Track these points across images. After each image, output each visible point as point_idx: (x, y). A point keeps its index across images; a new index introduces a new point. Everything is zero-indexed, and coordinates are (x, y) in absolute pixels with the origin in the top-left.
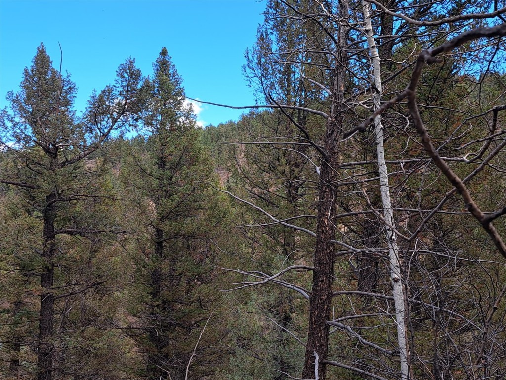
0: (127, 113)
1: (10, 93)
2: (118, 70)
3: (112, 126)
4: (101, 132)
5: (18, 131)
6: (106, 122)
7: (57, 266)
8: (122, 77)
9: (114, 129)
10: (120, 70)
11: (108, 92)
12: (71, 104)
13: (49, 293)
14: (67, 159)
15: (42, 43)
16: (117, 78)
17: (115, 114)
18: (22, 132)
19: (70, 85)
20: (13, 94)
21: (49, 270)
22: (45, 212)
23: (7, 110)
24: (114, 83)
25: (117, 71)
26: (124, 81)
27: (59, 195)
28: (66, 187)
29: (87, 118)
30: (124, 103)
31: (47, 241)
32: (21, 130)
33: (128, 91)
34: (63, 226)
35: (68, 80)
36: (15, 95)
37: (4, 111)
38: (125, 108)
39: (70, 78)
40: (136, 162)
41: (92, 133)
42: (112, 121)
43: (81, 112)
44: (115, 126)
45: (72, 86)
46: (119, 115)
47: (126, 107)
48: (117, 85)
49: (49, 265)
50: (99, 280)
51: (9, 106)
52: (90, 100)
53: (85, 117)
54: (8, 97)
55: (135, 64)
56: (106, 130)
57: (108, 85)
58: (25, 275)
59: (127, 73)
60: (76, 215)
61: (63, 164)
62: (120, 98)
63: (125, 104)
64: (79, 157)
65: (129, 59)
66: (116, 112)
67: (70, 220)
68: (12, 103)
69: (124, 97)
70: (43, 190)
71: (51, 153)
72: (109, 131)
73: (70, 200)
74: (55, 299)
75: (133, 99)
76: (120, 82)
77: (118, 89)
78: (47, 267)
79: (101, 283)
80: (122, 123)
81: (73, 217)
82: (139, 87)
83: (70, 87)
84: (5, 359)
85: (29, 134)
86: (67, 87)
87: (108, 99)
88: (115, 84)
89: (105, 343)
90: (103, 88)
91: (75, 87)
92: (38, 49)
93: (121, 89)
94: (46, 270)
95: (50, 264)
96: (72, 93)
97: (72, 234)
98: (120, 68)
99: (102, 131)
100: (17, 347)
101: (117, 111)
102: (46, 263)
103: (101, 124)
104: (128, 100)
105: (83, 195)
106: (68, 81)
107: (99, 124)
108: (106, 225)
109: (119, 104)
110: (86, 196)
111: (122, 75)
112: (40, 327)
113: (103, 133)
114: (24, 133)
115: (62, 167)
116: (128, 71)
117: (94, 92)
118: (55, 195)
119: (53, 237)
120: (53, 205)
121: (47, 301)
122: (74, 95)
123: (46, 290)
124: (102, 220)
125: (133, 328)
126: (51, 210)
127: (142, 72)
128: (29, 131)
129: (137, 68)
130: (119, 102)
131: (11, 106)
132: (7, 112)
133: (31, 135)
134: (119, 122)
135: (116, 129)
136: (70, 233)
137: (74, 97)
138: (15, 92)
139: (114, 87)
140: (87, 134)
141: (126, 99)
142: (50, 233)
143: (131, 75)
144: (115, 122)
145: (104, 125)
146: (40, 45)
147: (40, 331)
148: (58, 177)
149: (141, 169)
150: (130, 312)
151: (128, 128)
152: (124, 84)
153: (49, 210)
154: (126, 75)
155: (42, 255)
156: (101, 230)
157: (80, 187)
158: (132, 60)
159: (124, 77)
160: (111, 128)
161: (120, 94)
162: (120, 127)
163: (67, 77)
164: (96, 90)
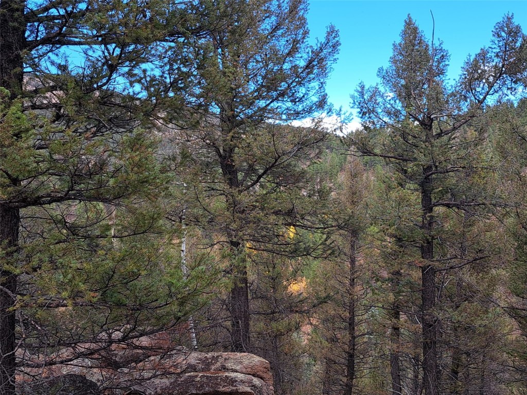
0: (504, 76)
1: (380, 70)
2: (494, 30)
3: (488, 92)
4: (475, 99)
5: (389, 106)
6: (481, 88)
7: (437, 238)
8: (499, 36)
9: (490, 94)
10: (497, 29)
11: (483, 56)
12: (444, 73)
13: (430, 266)
14: (441, 130)
15: (409, 15)
16: (493, 38)
17: (491, 79)
18: (393, 107)
19: (442, 54)
20: (383, 70)
21: (428, 243)
22: (422, 185)
23: (378, 87)
24: (490, 44)
25: (492, 31)
26: (501, 41)
27: (436, 167)
28: (443, 159)
29: (461, 85)
30: (501, 65)
31: (425, 213)
32: (392, 105)
33: (506, 51)
34: (440, 198)
35: (440, 48)
36: (385, 71)
37: (376, 88)
38: (502, 70)
39: (442, 46)
40: (513, 128)
41: (467, 101)
42: (489, 86)
43: (454, 80)
44: (491, 91)
45: (445, 53)
46: (496, 78)
47: (504, 69)
48: (493, 47)
49: (428, 237)
50: (480, 255)
51: (379, 83)
52: (463, 66)
53: (459, 84)
54: (378, 73)
55: (513, 21)
56: (482, 97)
57: (483, 48)
58: (401, 246)
59: (504, 31)
60: (453, 187)
61: (439, 135)
62: (496, 60)
63: (503, 66)
64: (454, 128)
65: (507, 15)
66: (492, 76)
67: (447, 192)
68: (382, 79)
69: (502, 58)
70: (420, 163)
71: (426, 125)
72: (485, 98)
73: (447, 172)
74: (436, 272)
75: (512, 60)
76: (496, 42)
77: (494, 50)
78: (427, 240)
79: (483, 258)
80: (499, 87)
81: (450, 190)
82: (518, 44)
83: (443, 56)
84: (386, 326)
85: (399, 108)
86: (439, 56)
87: (483, 63)
88: (491, 46)
89: (491, 321)
90: (479, 51)
91: (448, 55)
92: (406, 21)
93: (498, 50)
94: (426, 242)
95: (430, 236)
96: (445, 61)
97: (449, 207)
98: (497, 27)
99: (478, 98)
100: (397, 315)
101: (493, 74)
102: (426, 235)
103: (475, 90)
104: (506, 60)
105: (460, 167)
106: (441, 50)
107: (474, 91)
108: (485, 198)
109: (496, 66)
110: (463, 168)
111: (498, 35)
112: (423, 299)
113: (478, 100)
114: (394, 108)
115: (437, 139)
116: (506, 29)
117: (469, 57)
118: (431, 167)
119: (431, 210)
120: (430, 177)
121: (428, 273)
122: (447, 63)
123: (427, 262)
124: (481, 193)
125: (517, 309)
126: (428, 182)
127: (521, 28)
128: (399, 106)
129: (516, 24)
130: (496, 65)
131: (382, 82)
132: (378, 88)
133: (401, 109)
134: (496, 86)
135: (492, 94)
136: (448, 206)
137: (447, 65)
138: (385, 68)
139: (490, 49)
140: (462, 103)
141: (504, 60)
142: (428, 206)
143: (509, 33)
144: (492, 87)
145: (479, 92)
146: (407, 17)
147: (423, 302)
148: (434, 149)
149: (520, 136)
150: (512, 292)
151: (505, 92)
152: (501, 44)
153: (426, 182)
154: (503, 34)
155: (421, 228)
156: (481, 202)
157: (458, 159)
158: (510, 16)
159: (501, 36)
160: (487, 93)
161: (497, 56)
162: (496, 92)
163: (440, 45)
164: (470, 54)
